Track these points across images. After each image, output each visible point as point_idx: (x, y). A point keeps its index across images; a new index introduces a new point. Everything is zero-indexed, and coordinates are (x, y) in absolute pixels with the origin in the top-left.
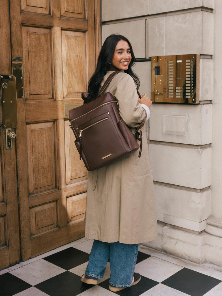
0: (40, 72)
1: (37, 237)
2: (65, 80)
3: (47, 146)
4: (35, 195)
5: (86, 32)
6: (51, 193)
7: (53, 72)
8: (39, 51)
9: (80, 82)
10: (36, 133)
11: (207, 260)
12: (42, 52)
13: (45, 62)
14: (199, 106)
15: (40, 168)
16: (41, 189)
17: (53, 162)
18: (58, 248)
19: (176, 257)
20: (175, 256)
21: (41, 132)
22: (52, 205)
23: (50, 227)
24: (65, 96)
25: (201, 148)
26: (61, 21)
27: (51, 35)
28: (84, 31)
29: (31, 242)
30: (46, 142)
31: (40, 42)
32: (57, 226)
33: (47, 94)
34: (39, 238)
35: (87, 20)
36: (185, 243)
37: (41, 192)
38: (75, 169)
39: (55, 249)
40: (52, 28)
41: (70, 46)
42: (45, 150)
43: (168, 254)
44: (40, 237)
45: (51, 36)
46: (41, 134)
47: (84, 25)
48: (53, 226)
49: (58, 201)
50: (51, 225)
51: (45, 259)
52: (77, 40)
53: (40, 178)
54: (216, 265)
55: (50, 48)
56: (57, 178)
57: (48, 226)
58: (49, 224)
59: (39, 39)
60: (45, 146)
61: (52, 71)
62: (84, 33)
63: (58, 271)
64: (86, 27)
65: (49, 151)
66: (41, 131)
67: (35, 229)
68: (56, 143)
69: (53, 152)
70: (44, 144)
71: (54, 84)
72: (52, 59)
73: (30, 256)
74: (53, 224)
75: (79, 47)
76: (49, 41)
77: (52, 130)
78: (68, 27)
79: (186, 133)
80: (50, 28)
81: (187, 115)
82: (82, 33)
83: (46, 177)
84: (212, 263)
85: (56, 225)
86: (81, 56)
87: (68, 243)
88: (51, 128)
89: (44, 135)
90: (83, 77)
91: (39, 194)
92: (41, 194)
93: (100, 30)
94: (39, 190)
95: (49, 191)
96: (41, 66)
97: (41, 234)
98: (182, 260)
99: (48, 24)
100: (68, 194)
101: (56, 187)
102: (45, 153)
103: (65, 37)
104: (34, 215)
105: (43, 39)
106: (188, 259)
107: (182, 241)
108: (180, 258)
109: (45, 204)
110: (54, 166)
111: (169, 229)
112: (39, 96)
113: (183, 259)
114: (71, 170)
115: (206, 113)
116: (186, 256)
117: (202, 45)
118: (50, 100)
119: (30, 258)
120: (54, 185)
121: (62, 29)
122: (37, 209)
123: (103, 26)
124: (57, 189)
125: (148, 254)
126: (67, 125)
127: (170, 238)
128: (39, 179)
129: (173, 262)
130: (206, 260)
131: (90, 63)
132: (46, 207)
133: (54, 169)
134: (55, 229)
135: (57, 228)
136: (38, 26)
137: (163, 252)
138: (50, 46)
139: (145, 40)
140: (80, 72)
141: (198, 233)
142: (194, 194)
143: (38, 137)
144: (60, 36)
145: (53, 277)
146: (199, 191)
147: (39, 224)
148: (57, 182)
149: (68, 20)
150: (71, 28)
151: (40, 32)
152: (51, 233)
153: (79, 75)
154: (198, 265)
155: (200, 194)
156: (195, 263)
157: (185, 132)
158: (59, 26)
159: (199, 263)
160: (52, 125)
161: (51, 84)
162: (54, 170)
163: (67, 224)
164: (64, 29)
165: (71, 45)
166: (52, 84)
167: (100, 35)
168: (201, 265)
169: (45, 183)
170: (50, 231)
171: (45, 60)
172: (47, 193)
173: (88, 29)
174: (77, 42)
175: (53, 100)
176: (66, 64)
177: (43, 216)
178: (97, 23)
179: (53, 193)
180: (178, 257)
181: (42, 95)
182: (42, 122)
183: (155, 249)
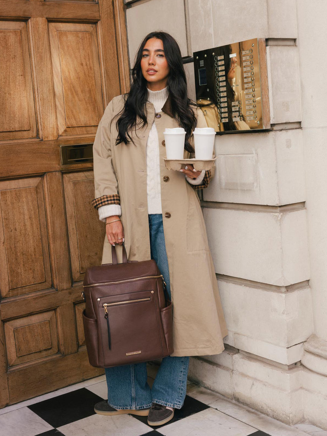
1: (20, 371)
3: (30, 218)
4: (13, 299)
5: (97, 22)
8: (6, 60)
9: (90, 108)
10: (8, 196)
11: (306, 417)
12: (11, 60)
13: (18, 77)
14: (271, 134)
15: (19, 254)
16: (24, 290)
17: (45, 245)
18: (62, 389)
19: (253, 411)
20: (253, 409)
21: (18, 195)
22: (46, 316)
23: (44, 353)
24: (63, 133)
25: (281, 211)
26: (46, 7)
27: (29, 31)
28: (94, 22)
29: (8, 378)
30: (28, 210)
31: (6, 44)
32: (59, 351)
33: (25, 131)
34: (24, 372)
35: (98, 3)
36: (266, 386)
38: (89, 256)
39: (56, 390)
40: (29, 20)
42: (28, 223)
43: (241, 405)
45: (29, 34)
46: (18, 197)
47: (93, 11)
48: (50, 351)
49: (58, 309)
50: (45, 350)
51: (31, 407)
52: (78, 37)
53: (19, 271)
54: (320, 427)
56: (54, 272)
58: (42, 347)
59: (5, 39)
60: (27, 217)
61: (34, 92)
62: (94, 26)
64: (96, 15)
65: (34, 225)
67: (16, 356)
70: (24, 215)
71: (39, 113)
72: (33, 72)
73: (8, 402)
74: (51, 348)
75: (84, 49)
76: (25, 42)
77: (40, 190)
78: (60, 16)
79: (255, 184)
80: (25, 20)
81: (254, 152)
82: (91, 25)
83: (31, 269)
84: (313, 424)
85: (56, 351)
86: (90, 64)
87: (80, 382)
88: (37, 187)
89: (25, 199)
90: (95, 99)
91: (20, 298)
92: (23, 297)
93: (123, 17)
94: (20, 291)
95: (38, 293)
96: (12, 84)
97: (27, 365)
98: (263, 415)
99: (20, 14)
100: (77, 298)
101: (52, 286)
102: (28, 230)
103: (56, 33)
104: (11, 333)
105: (12, 39)
106: (271, 414)
107: (262, 381)
108: (259, 413)
111: (242, 359)
112: (11, 134)
113: (264, 414)
114: (81, 258)
115: (289, 146)
116: (268, 410)
117: (268, 22)
118: (34, 140)
119: (7, 405)
120: (48, 284)
121: (49, 19)
122: (19, 323)
123: (129, 11)
124: (54, 290)
125: (206, 403)
126: (69, 182)
127: (244, 375)
128: (17, 273)
129: (244, 420)
130: (303, 418)
131: (108, 75)
132: (35, 319)
134: (54, 357)
135: (58, 355)
137: (234, 401)
140: (90, 91)
141: (287, 368)
142: (274, 296)
143: (12, 203)
144: (46, 32)
146: (284, 290)
147: (23, 348)
148: (54, 278)
149: (59, 4)
150: (66, 17)
151: (6, 28)
152: (45, 363)
153: (88, 95)
154: (287, 426)
155: (284, 295)
156: (283, 422)
157: (253, 183)
158: (42, 16)
159: (288, 423)
160: (38, 183)
163: (78, 349)
164: (53, 19)
165: (68, 47)
166: (36, 113)
167: (123, 26)
168: (292, 427)
169: (31, 279)
170: (45, 359)
171: (18, 74)
172: (35, 297)
173: (100, 16)
174: (81, 40)
175: (39, 140)
176: (60, 80)
177: (29, 335)
178: (117, 5)
179: (46, 296)
180: (256, 412)
181: (17, 133)
182: (19, 177)
183: (223, 395)
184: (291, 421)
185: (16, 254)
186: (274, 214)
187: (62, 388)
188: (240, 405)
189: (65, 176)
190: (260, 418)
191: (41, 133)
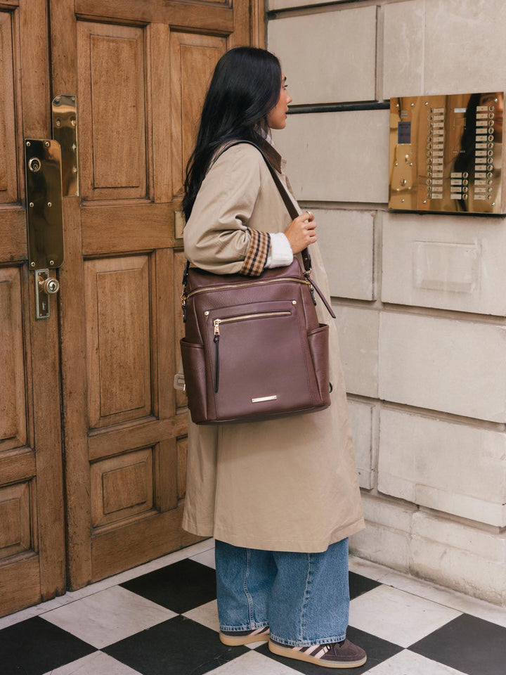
0: (118, 133)
1: (107, 534)
2: (178, 153)
3: (131, 314)
4: (103, 431)
5: (228, 36)
6: (140, 428)
7: (150, 133)
8: (116, 82)
10: (107, 280)
12: (123, 84)
13: (129, 109)
15: (115, 366)
16: (118, 418)
17: (147, 353)
18: (156, 561)
19: (443, 588)
20: (441, 585)
21: (119, 280)
22: (143, 456)
23: (136, 509)
24: (178, 192)
26: (170, 8)
27: (146, 42)
28: (224, 35)
29: (92, 545)
30: (130, 303)
31: (119, 60)
32: (155, 507)
33: (133, 187)
34: (110, 536)
35: (232, 7)
36: (466, 555)
37: (117, 423)
39: (148, 562)
40: (148, 27)
41: (190, 71)
42: (129, 322)
43: (423, 580)
44: (114, 532)
45: (146, 46)
46: (119, 284)
47: (225, 19)
48: (145, 505)
49: (157, 447)
50: (138, 504)
51: (126, 585)
52: (205, 54)
53: (114, 390)
55: (142, 73)
56: (156, 392)
57: (132, 507)
58: (135, 500)
59: (117, 51)
60: (128, 313)
61: (146, 132)
62: (224, 40)
63: (157, 615)
64: (229, 24)
65: (136, 324)
66: (118, 278)
67: (102, 513)
68: (154, 307)
69: (146, 326)
70: (125, 309)
71: (150, 162)
72: (147, 103)
73: (90, 578)
74: (144, 502)
76: (140, 59)
77: (146, 275)
78: (186, 23)
79: (473, 286)
80: (142, 25)
81: (476, 242)
82: (220, 39)
83: (128, 388)
85: (151, 505)
87: (179, 550)
88: (142, 270)
89: (127, 287)
91: (113, 429)
92: (116, 428)
93: (264, 31)
94: (112, 419)
95: (135, 424)
96: (120, 118)
97: (116, 525)
98: (458, 594)
99: (138, 16)
100: (181, 430)
101: (152, 413)
102: (128, 331)
103: (178, 47)
104: (99, 480)
105: (126, 53)
106: (471, 592)
107: (459, 549)
108: (452, 591)
109: (124, 453)
110: (148, 362)
111: (427, 519)
112: (116, 191)
113: (460, 592)
116: (467, 586)
118: (142, 201)
119: (89, 583)
120: (148, 409)
121: (172, 27)
122: (107, 465)
123: (271, 23)
124: (154, 418)
125: (375, 579)
127: (429, 541)
128: (112, 394)
129: (436, 600)
132: (128, 460)
133: (148, 368)
135: (154, 512)
136: (115, 20)
137: (410, 576)
138: (142, 69)
139: (376, 56)
141: (498, 530)
142: (489, 434)
143: (112, 292)
144: (168, 45)
145: (145, 630)
146: (503, 428)
147: (112, 501)
148: (156, 401)
149: (186, 6)
150: (193, 24)
151: (119, 35)
152: (138, 522)
154: (497, 607)
155: (505, 435)
156: (490, 602)
157: (470, 284)
158: (164, 21)
159: (499, 604)
160: (145, 263)
161: (144, 164)
162: (148, 373)
163: (177, 504)
164: (177, 27)
165: (192, 69)
166: (147, 162)
169: (127, 402)
170: (137, 518)
171: (130, 104)
172: (131, 428)
173: (233, 28)
174: (208, 60)
175: (149, 201)
176: (180, 115)
177: (120, 482)
178: (256, 13)
179: (144, 427)
180: (447, 589)
181: (122, 190)
182: (122, 254)
183: (391, 568)
184: (502, 600)
185: (111, 366)
186: (500, 327)
187: (155, 559)
188: (420, 580)
189: (176, 254)
190: (457, 597)
191: (152, 190)
